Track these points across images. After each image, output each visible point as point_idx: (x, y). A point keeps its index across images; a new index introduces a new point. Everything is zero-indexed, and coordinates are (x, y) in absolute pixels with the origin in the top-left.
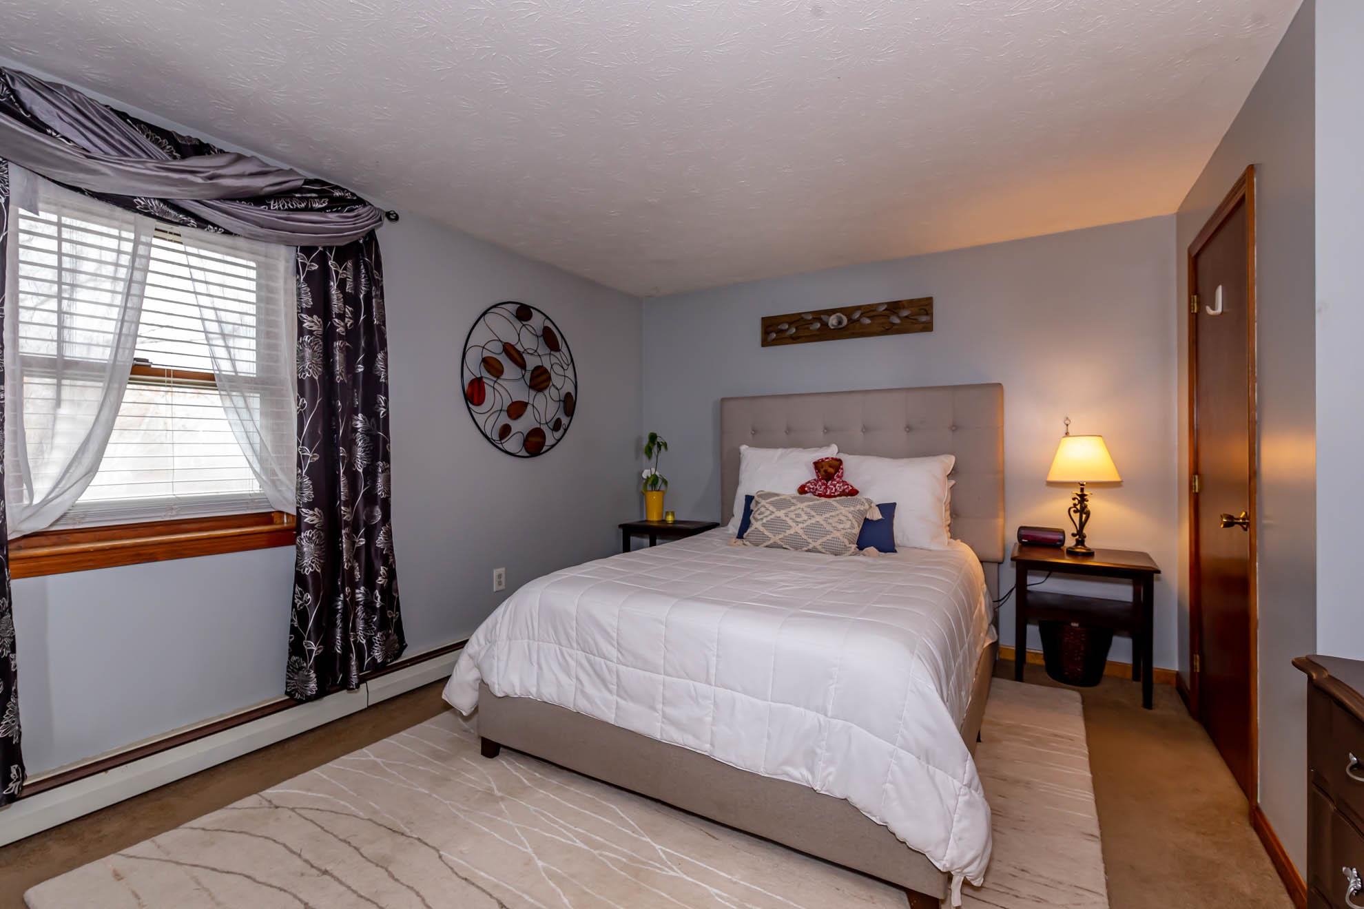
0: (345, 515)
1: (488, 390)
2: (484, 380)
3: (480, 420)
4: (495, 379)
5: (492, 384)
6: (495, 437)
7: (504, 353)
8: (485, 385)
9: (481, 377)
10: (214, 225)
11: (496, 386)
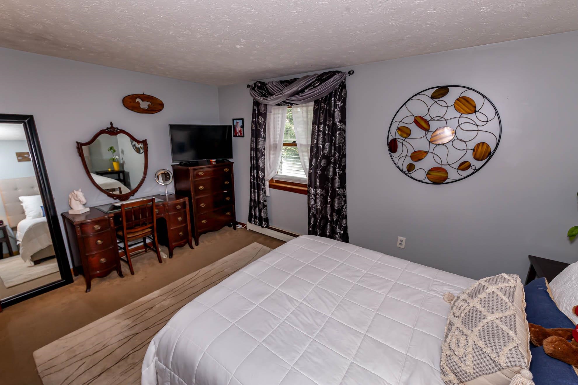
0: (338, 192)
1: (399, 145)
2: (397, 139)
3: (396, 160)
4: (404, 139)
5: (401, 141)
6: (405, 170)
7: (414, 123)
8: (397, 142)
9: (396, 138)
10: (294, 104)
11: (404, 143)
